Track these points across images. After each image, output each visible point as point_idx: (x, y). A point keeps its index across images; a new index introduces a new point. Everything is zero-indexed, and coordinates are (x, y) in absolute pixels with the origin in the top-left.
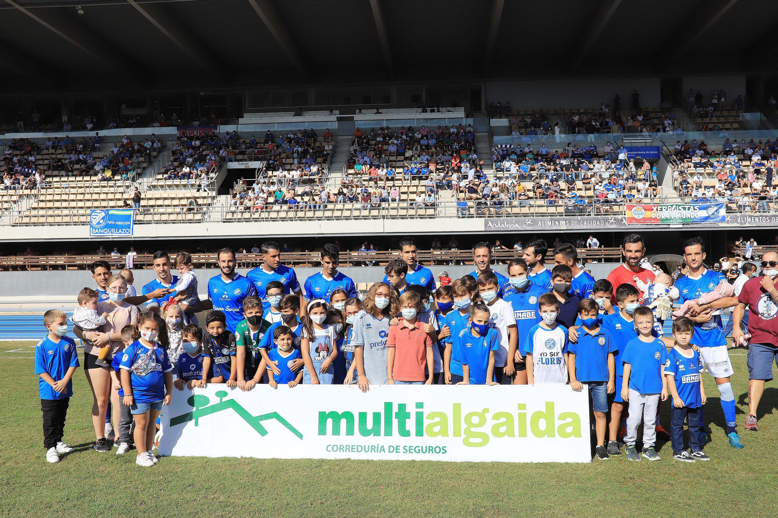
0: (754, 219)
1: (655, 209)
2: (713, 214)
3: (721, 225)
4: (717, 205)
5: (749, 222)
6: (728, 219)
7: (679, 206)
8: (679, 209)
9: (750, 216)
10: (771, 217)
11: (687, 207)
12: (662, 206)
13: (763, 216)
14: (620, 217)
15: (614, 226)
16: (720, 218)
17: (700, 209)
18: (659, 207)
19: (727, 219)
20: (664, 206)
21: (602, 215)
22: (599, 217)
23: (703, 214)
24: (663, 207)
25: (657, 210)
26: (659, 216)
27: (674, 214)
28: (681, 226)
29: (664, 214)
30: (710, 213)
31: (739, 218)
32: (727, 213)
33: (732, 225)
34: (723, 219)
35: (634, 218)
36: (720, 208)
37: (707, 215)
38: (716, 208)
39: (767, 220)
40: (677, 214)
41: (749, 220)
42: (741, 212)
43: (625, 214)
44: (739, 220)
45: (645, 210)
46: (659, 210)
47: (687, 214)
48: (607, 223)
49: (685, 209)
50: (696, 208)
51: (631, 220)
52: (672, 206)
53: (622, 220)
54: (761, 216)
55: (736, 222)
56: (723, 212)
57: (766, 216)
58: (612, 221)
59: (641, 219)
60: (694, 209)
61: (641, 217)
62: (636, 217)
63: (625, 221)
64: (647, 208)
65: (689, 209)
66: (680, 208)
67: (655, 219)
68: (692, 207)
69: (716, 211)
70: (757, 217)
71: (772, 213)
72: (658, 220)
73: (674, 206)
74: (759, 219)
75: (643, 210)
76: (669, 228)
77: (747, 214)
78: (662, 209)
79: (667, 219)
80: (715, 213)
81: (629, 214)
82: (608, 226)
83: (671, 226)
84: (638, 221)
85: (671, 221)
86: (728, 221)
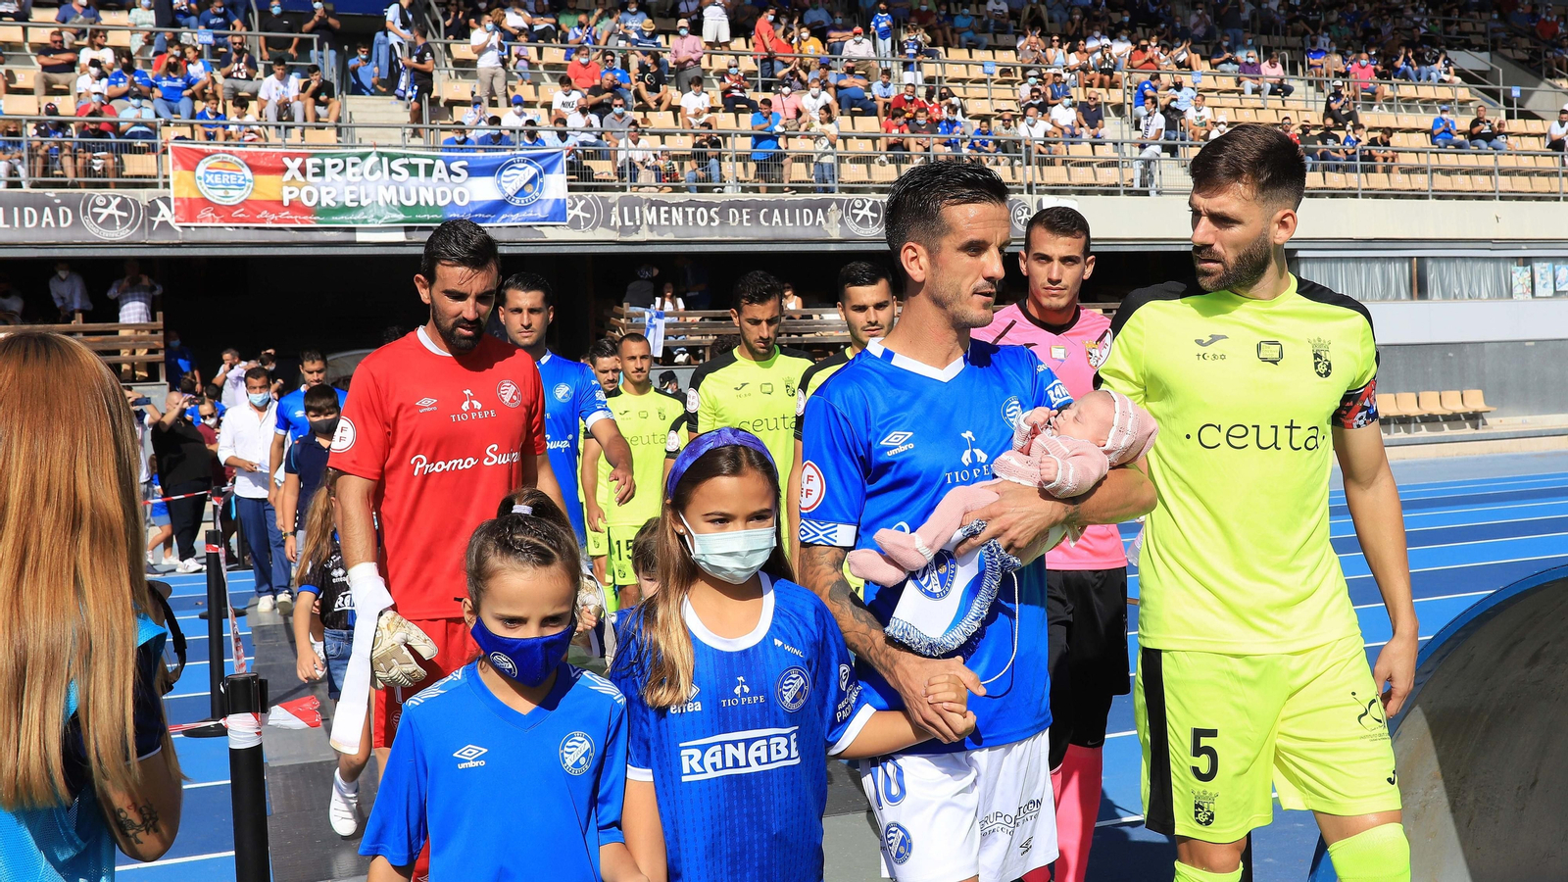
0: (669, 212)
1: (294, 165)
2: (520, 192)
3: (551, 234)
4: (537, 158)
5: (651, 227)
6: (577, 211)
7: (392, 158)
8: (391, 171)
9: (653, 203)
10: (724, 209)
11: (422, 163)
12: (322, 156)
13: (697, 205)
14: (143, 196)
15: (121, 234)
16: (547, 208)
17: (474, 171)
18: (310, 162)
19: (571, 214)
20: (332, 156)
21: (63, 185)
22: (51, 193)
23: (485, 190)
24: (329, 162)
25: (303, 170)
26: (309, 195)
27: (371, 189)
28: (400, 237)
29: (332, 189)
30: (511, 189)
31: (616, 210)
32: (571, 189)
33: (589, 236)
34: (558, 213)
35: (206, 202)
36: (548, 169)
37: (498, 196)
38: (531, 171)
39: (711, 219)
40: (382, 190)
41: (651, 216)
42: (623, 189)
43: (167, 185)
44: (615, 219)
45: (254, 169)
46: (310, 170)
47: (422, 191)
48: (87, 221)
49: (413, 169)
50: (454, 166)
51: (192, 207)
52: (363, 157)
53: (153, 209)
54: (691, 203)
55: (606, 224)
56: (556, 185)
57: (709, 206)
58: (112, 210)
59: (235, 207)
60: (450, 172)
61: (236, 197)
62: (215, 196)
63: (166, 214)
64: (262, 163)
65: (429, 170)
66: (395, 165)
67: (295, 207)
68: (440, 164)
69: (533, 180)
70: (677, 205)
71: (732, 193)
72: (306, 211)
73: (373, 159)
74: (685, 214)
75: (247, 172)
76: (354, 244)
77: (643, 194)
78: (322, 168)
79: (344, 209)
80: (529, 189)
81: (181, 184)
82: (95, 232)
83: (360, 237)
84: (223, 212)
85: (359, 216)
86: (575, 223)
